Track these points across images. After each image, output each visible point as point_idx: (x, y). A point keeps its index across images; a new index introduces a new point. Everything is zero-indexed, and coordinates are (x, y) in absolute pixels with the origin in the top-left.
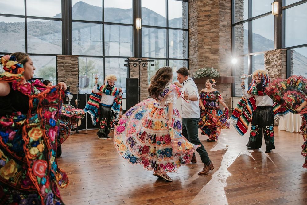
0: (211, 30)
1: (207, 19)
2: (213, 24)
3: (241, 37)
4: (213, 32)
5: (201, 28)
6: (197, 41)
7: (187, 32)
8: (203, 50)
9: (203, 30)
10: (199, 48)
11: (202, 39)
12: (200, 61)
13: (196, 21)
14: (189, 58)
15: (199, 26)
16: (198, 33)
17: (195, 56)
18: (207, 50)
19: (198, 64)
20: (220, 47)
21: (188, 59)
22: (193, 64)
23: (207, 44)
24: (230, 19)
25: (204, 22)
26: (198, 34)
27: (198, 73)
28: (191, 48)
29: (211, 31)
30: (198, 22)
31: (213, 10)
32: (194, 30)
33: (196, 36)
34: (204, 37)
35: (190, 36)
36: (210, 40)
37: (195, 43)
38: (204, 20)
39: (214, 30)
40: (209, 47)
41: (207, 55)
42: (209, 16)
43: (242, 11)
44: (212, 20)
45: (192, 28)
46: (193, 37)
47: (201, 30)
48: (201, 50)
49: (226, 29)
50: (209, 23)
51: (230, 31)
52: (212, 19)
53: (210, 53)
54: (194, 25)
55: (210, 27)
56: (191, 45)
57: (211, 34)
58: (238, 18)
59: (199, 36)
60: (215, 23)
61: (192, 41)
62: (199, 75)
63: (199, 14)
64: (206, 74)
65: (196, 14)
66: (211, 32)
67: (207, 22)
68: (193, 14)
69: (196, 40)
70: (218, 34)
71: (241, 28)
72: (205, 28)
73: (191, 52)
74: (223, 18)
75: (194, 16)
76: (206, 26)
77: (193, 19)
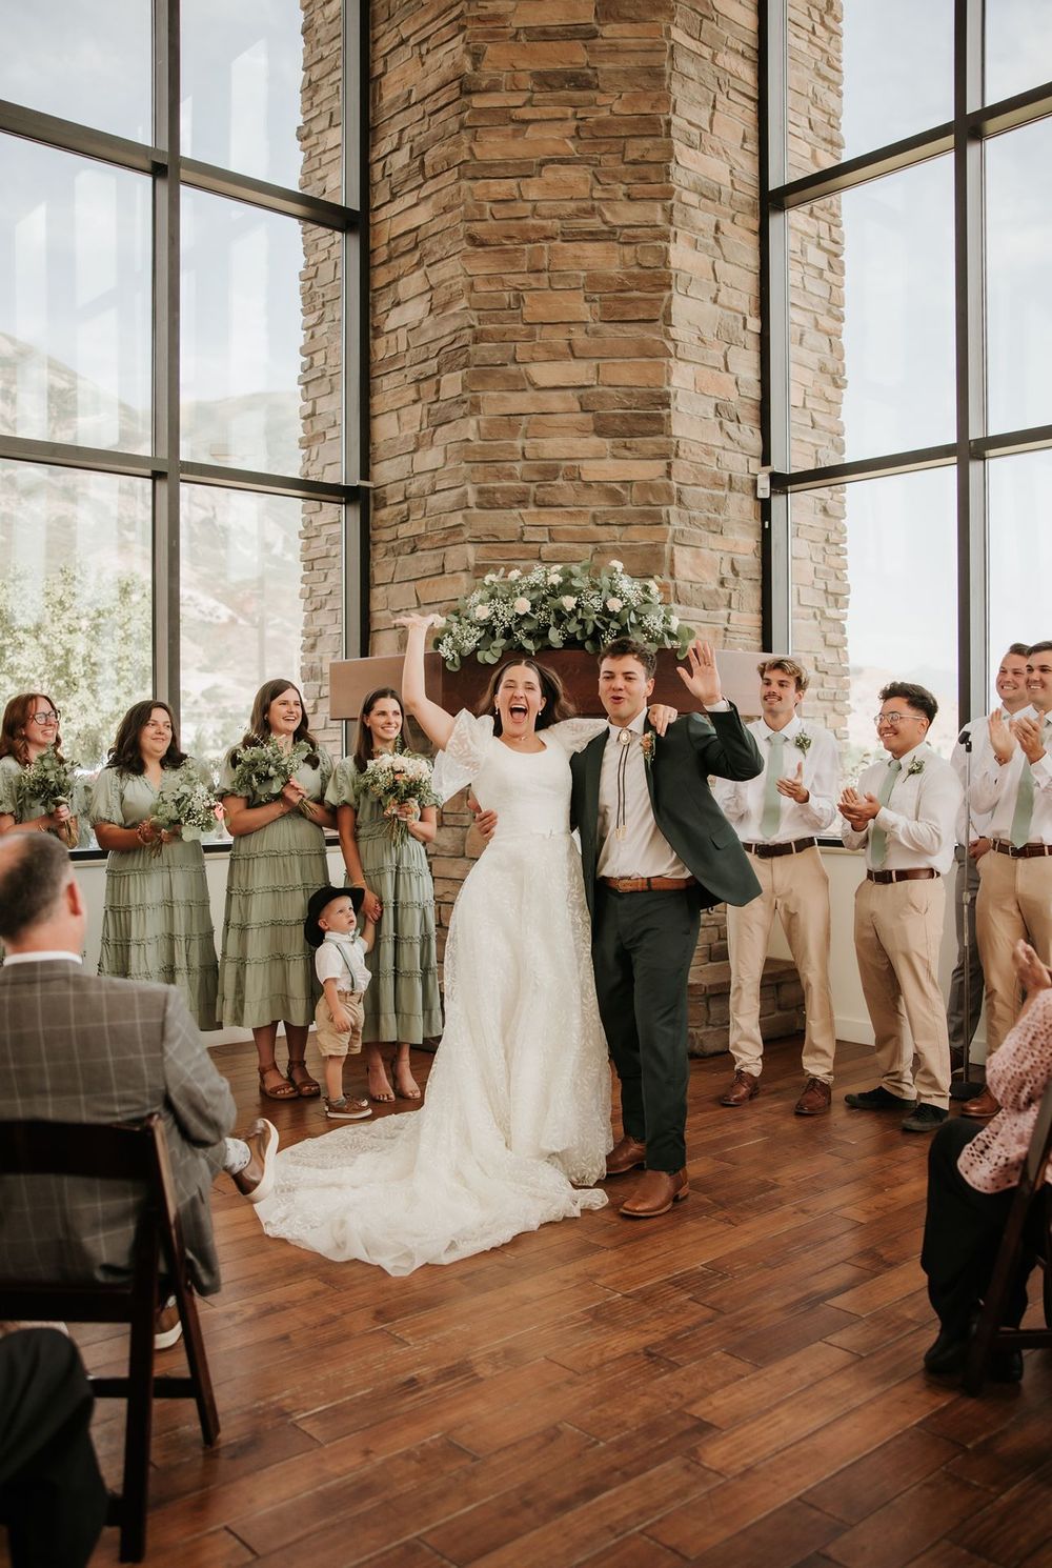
0: (590, 211)
1: (557, 111)
4: (608, 235)
5: (500, 189)
6: (456, 309)
8: (519, 401)
9: (522, 208)
11: (507, 296)
12: (489, 502)
13: (452, 126)
14: (364, 477)
15: (476, 171)
16: (472, 241)
17: (430, 458)
18: (556, 402)
19: (467, 532)
20: (678, 379)
21: (355, 483)
22: (406, 530)
23: (557, 339)
25: (532, 131)
26: (465, 248)
28: (389, 390)
29: (594, 223)
30: (465, 137)
31: (609, 30)
32: (420, 216)
33: (449, 268)
34: (531, 279)
35: (381, 277)
36: (584, 311)
37: (431, 335)
38: (530, 114)
39: (625, 214)
40: (578, 371)
42: (580, 81)
44: (600, 124)
45: (410, 199)
46: (412, 284)
47: (502, 211)
48: (496, 402)
49: (724, 222)
51: (748, 248)
52: (605, 114)
54: (421, 169)
55: (584, 190)
56: (394, 358)
57: (592, 252)
59: (482, 265)
60: (632, 155)
61: (405, 316)
63: (477, 57)
64: (561, 618)
65: (449, 56)
66: (593, 236)
67: (553, 138)
68: (413, 73)
69: (447, 305)
72: (533, 190)
75: (430, 83)
76: (549, 174)
77: (416, 113)
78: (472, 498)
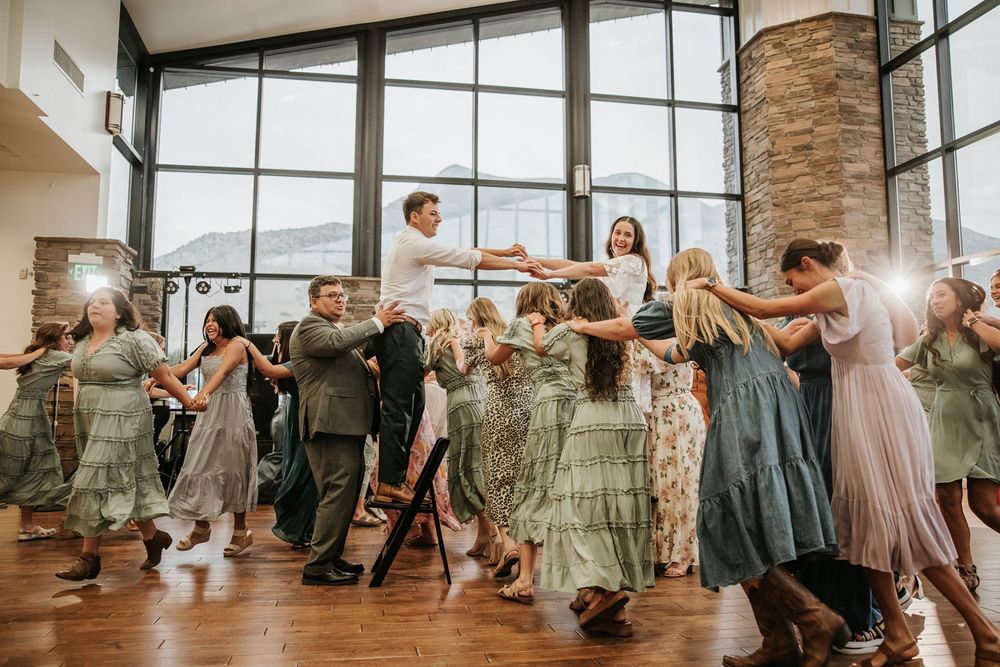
0: (814, 191)
1: (800, 158)
2: (822, 173)
3: (921, 211)
4: (821, 198)
5: (783, 187)
6: (770, 228)
7: (740, 203)
9: (790, 193)
11: (787, 223)
13: (767, 167)
14: (746, 283)
15: (774, 182)
16: (774, 205)
17: (765, 278)
24: (880, 155)
25: (792, 166)
26: (772, 207)
28: (753, 254)
29: (816, 194)
30: (770, 170)
31: (818, 129)
32: (759, 196)
33: (767, 215)
34: (794, 216)
35: (749, 216)
36: (813, 225)
37: (764, 236)
38: (791, 160)
39: (827, 190)
42: (807, 147)
43: (920, 127)
44: (816, 161)
45: (755, 190)
46: (757, 219)
47: (784, 194)
49: (868, 186)
50: (807, 170)
51: (879, 192)
52: (818, 157)
54: (759, 181)
55: (811, 183)
56: (753, 244)
57: (816, 205)
58: (908, 149)
59: (778, 213)
60: (828, 170)
61: (755, 230)
63: (773, 144)
65: (765, 144)
66: (816, 199)
67: (800, 168)
68: (755, 148)
69: (768, 226)
70: (841, 203)
71: (921, 181)
72: (794, 186)
73: (752, 267)
74: (856, 151)
75: (760, 153)
76: (799, 180)
77: (756, 162)
78: (778, 291)
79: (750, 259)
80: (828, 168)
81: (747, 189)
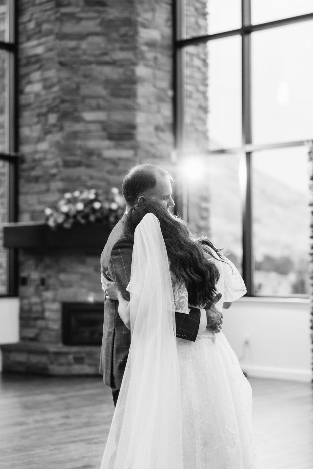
0: (105, 54)
1: (94, 14)
2: (114, 35)
3: (202, 88)
4: (113, 63)
5: (72, 44)
6: (54, 89)
7: (12, 54)
8: (78, 127)
9: (80, 52)
10: (64, 116)
11: (74, 86)
12: (67, 164)
13: (53, 18)
14: (16, 151)
15: (62, 37)
16: (61, 64)
17: (43, 146)
18: (93, 127)
19: (58, 177)
20: (140, 118)
21: (13, 154)
22: (34, 173)
23: (94, 102)
24: (170, 23)
25: (84, 23)
26: (57, 66)
27: (65, 208)
28: (27, 116)
29: (107, 58)
30: (58, 23)
32: (40, 50)
33: (52, 74)
34: (82, 80)
35: (23, 71)
37: (44, 98)
38: (82, 15)
39: (119, 55)
40: (101, 116)
41: (92, 144)
42: (102, 3)
44: (111, 21)
46: (36, 76)
47: (72, 53)
48: (71, 127)
49: (159, 56)
50: (99, 29)
51: (165, 61)
52: (112, 16)
53: (102, 138)
54: (39, 33)
55: (103, 45)
56: (30, 104)
57: (107, 70)
58: (194, 20)
59: (64, 74)
60: (123, 33)
61: (33, 89)
62: (67, 215)
64: (94, 211)
66: (107, 63)
67: (91, 25)
70: (133, 72)
71: (202, 56)
72: (84, 45)
73: (25, 131)
74: (148, 16)
76: (91, 39)
77: (38, 9)
78: (61, 163)
79: (22, 121)
80: (123, 30)
81: (22, 38)
